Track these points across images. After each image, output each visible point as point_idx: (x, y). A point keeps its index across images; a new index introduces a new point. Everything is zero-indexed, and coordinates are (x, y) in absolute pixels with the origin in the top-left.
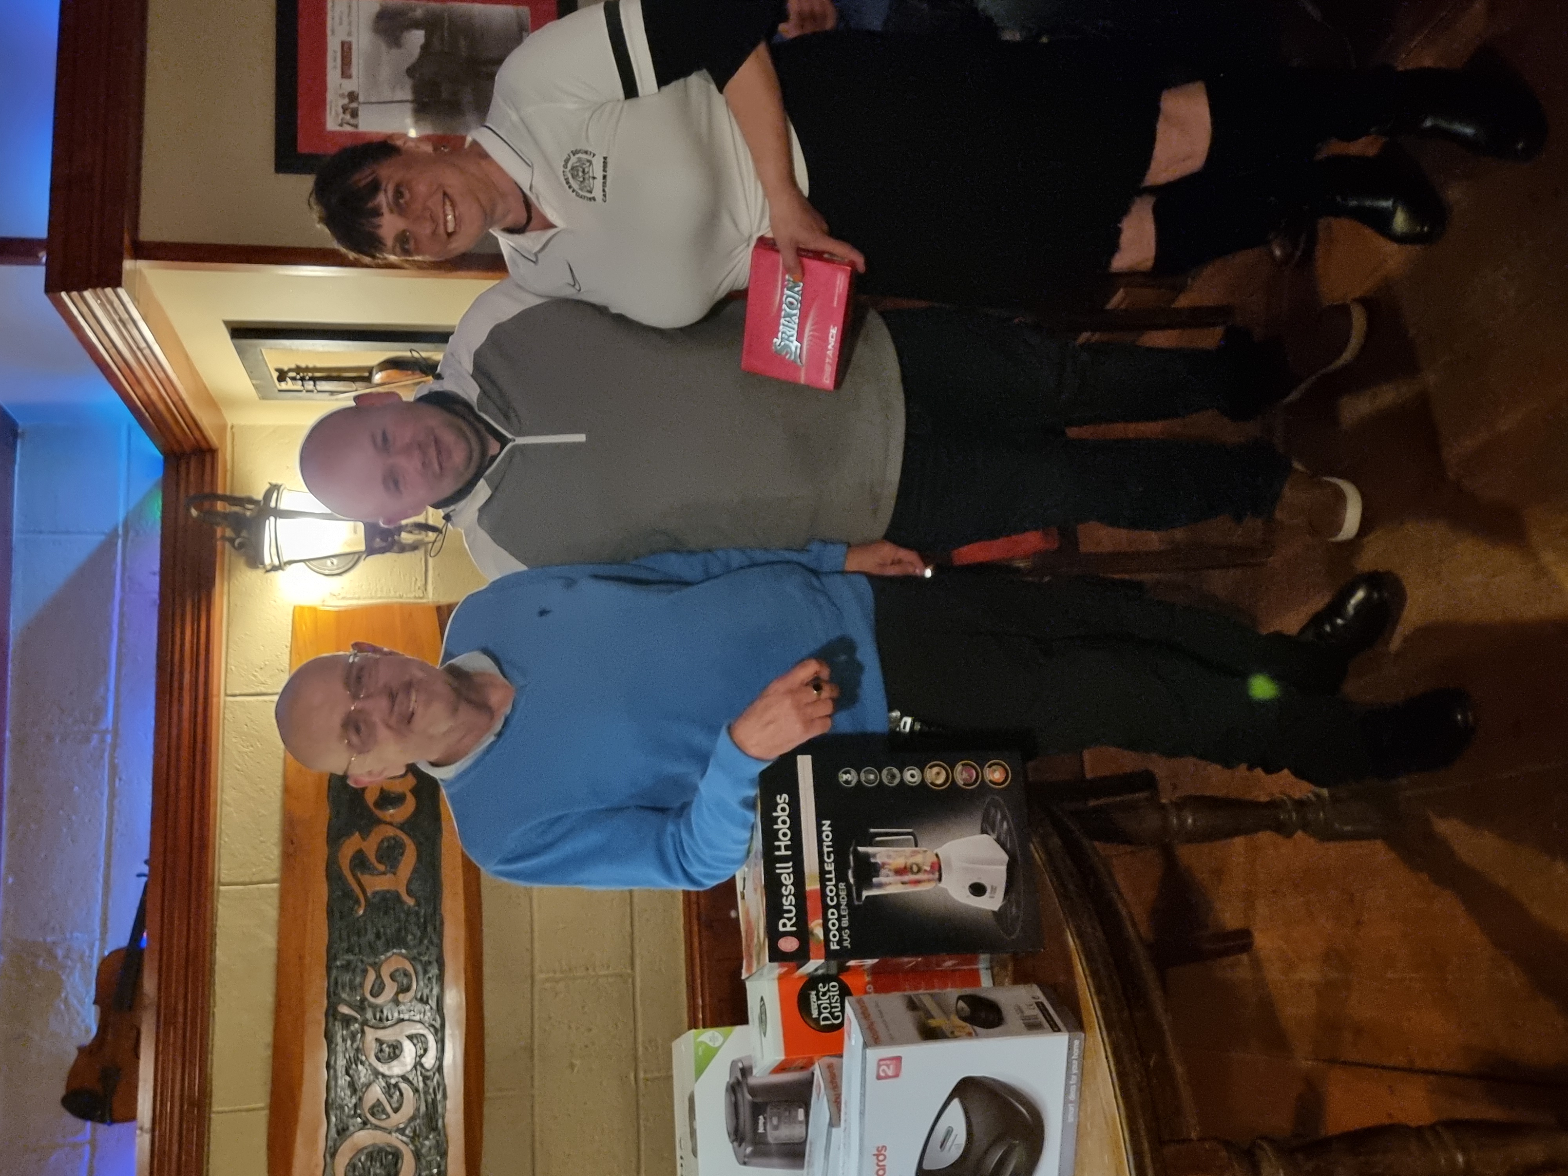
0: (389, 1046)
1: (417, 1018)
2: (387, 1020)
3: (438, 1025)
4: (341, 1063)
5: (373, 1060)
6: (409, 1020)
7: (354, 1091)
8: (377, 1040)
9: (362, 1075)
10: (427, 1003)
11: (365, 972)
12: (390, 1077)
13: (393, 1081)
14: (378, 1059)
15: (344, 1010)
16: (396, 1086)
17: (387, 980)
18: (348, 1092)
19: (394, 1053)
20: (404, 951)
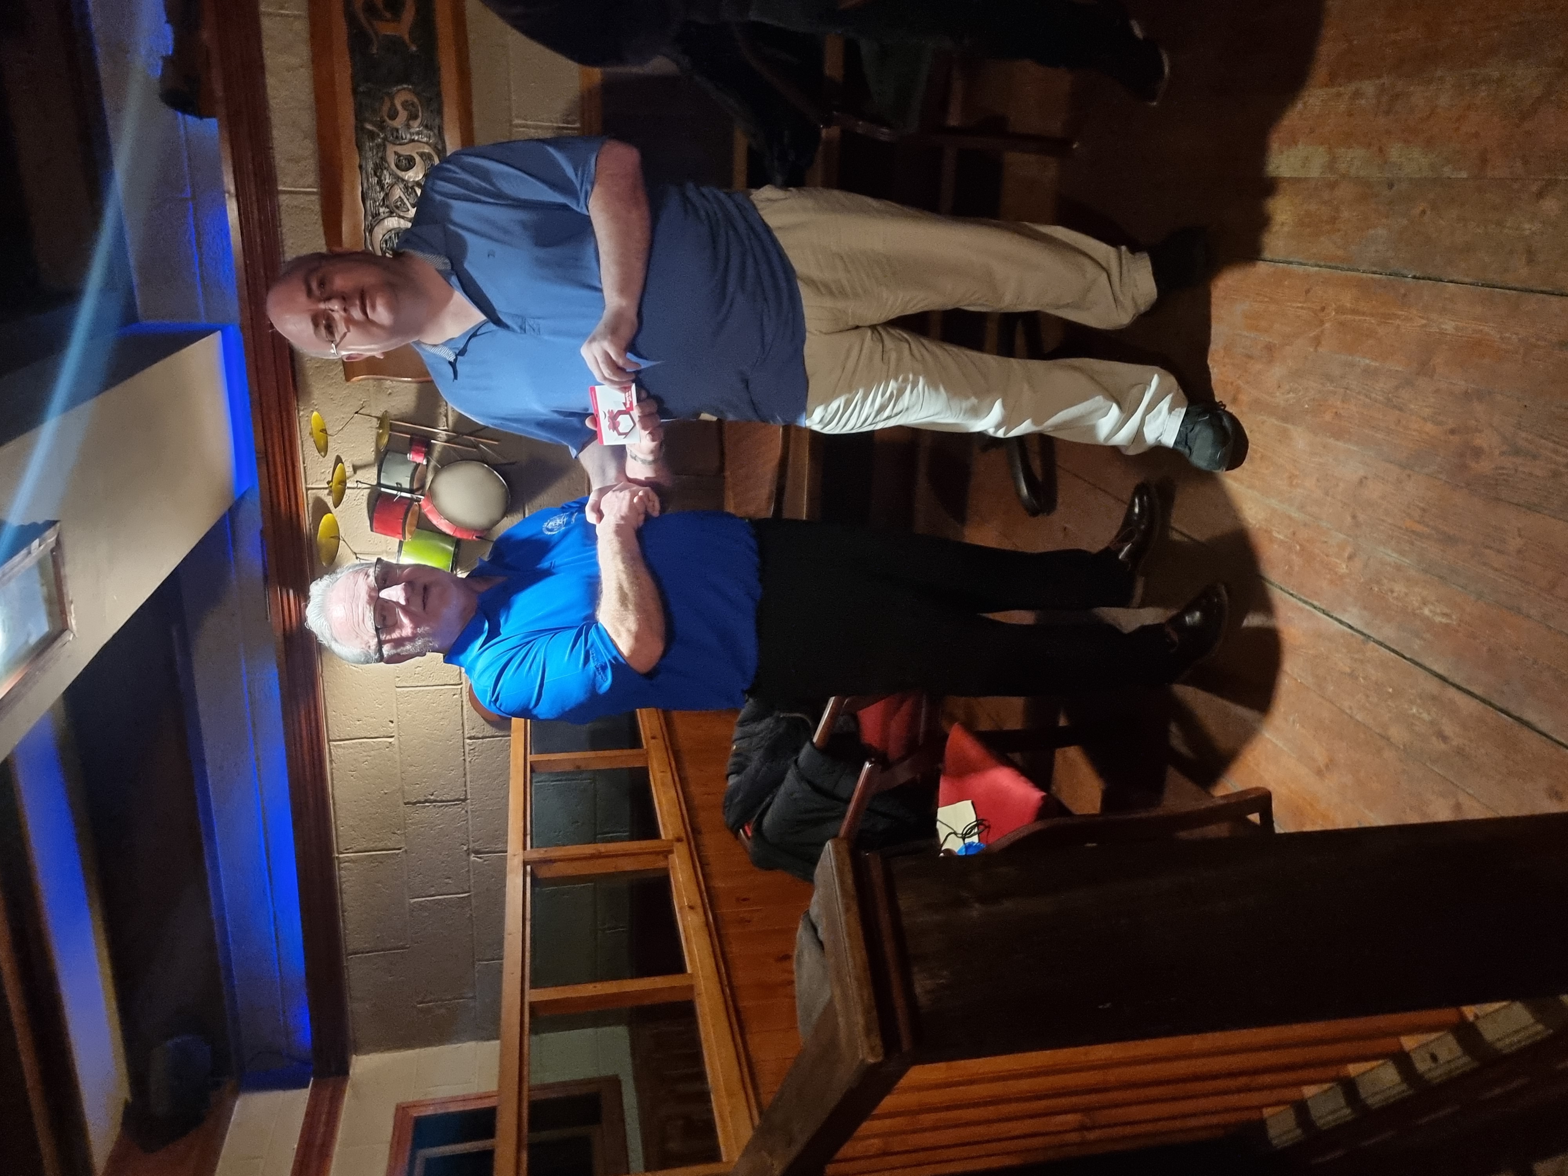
0: (405, 159)
1: (425, 140)
2: (403, 139)
3: (440, 147)
4: (370, 166)
5: (393, 166)
6: (418, 141)
7: (382, 188)
8: (396, 153)
9: (387, 177)
10: (431, 129)
11: (382, 98)
12: (407, 182)
13: (410, 185)
14: (397, 166)
15: (369, 127)
16: (412, 188)
17: (399, 107)
18: (378, 189)
19: (409, 163)
20: (410, 87)
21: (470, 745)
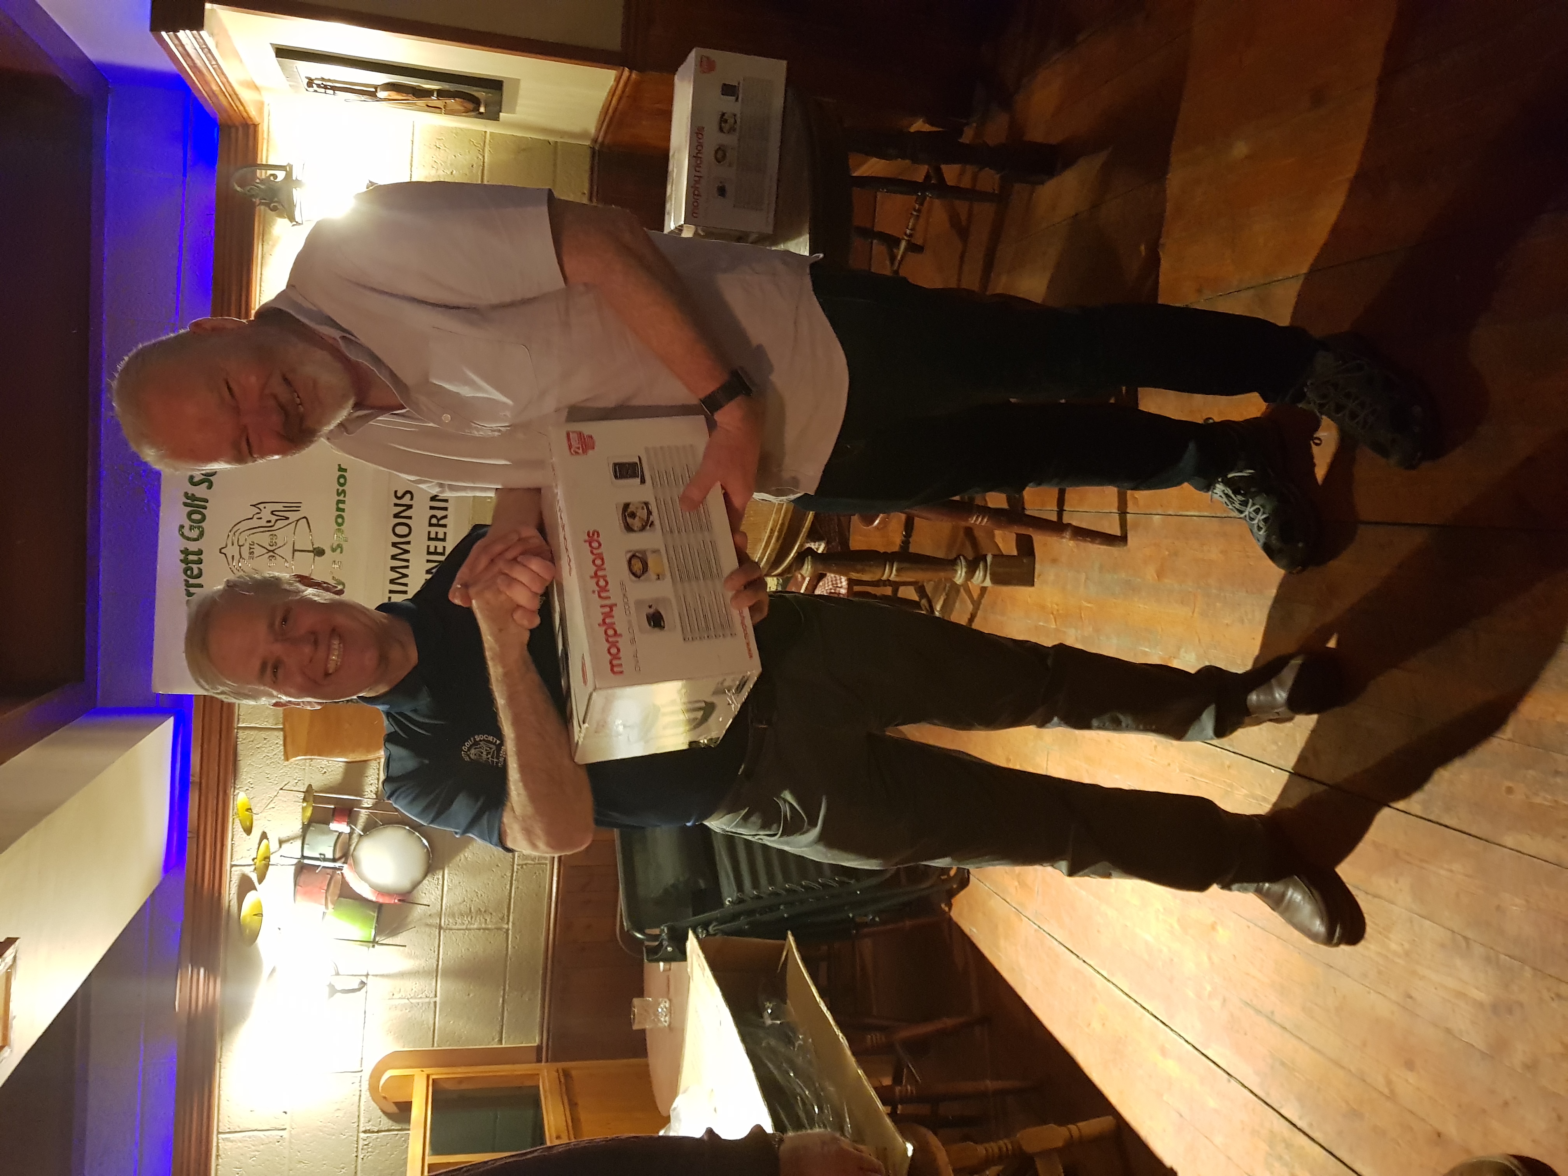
21: (364, 1140)
